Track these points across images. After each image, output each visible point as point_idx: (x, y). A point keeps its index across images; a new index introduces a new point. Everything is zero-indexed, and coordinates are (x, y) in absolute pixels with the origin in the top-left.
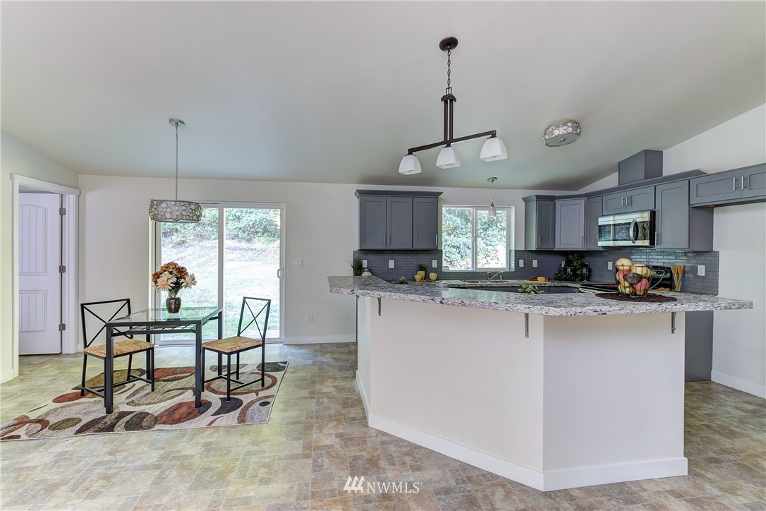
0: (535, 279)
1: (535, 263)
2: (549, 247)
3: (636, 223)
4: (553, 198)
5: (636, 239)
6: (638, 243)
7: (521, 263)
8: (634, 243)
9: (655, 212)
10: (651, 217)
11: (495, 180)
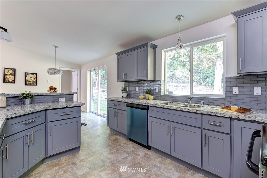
11: (182, 18)
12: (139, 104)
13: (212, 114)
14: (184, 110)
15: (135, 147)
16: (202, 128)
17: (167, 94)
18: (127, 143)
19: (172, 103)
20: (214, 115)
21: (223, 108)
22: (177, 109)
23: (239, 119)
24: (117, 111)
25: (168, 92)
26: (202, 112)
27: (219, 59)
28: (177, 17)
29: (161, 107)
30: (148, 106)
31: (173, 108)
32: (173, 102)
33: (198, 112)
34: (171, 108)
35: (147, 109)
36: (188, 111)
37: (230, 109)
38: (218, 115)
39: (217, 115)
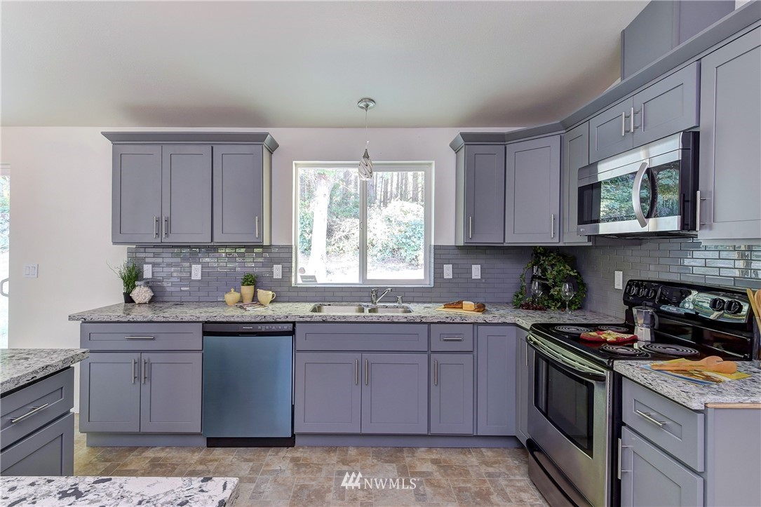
0: (459, 305)
1: (476, 272)
2: (493, 238)
3: (648, 171)
4: (500, 139)
5: (648, 216)
6: (652, 225)
7: (448, 272)
8: (643, 225)
9: (696, 135)
10: (684, 149)
11: (371, 104)
12: (263, 320)
13: (448, 320)
14: (397, 321)
15: (245, 457)
16: (430, 352)
17: (300, 281)
18: (211, 457)
19: (329, 305)
20: (451, 321)
21: (448, 306)
22: (381, 320)
23: (486, 324)
24: (149, 360)
25: (302, 277)
26: (431, 319)
27: (323, 181)
28: (362, 100)
29: (338, 320)
30: (294, 323)
31: (371, 318)
32: (331, 303)
33: (424, 320)
34: (364, 320)
35: (292, 333)
36: (405, 320)
37: (462, 308)
38: (458, 320)
39: (456, 321)
